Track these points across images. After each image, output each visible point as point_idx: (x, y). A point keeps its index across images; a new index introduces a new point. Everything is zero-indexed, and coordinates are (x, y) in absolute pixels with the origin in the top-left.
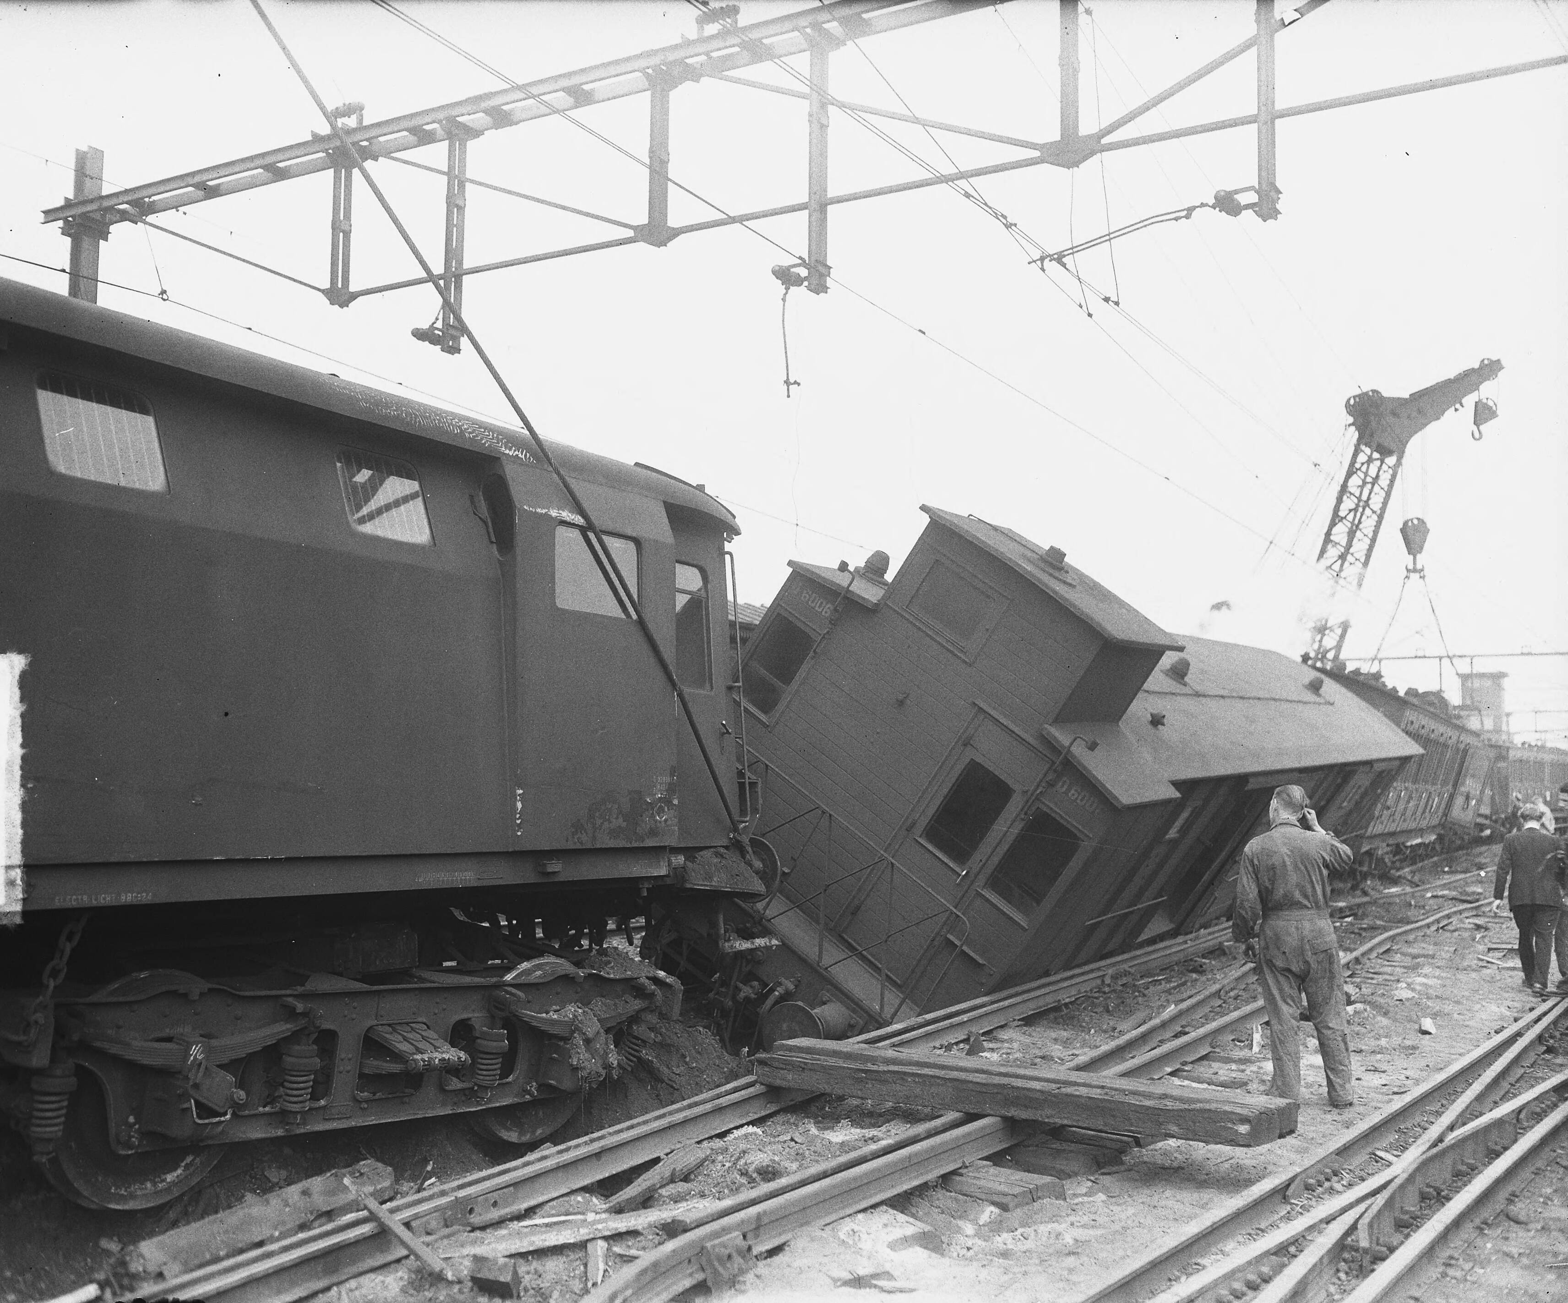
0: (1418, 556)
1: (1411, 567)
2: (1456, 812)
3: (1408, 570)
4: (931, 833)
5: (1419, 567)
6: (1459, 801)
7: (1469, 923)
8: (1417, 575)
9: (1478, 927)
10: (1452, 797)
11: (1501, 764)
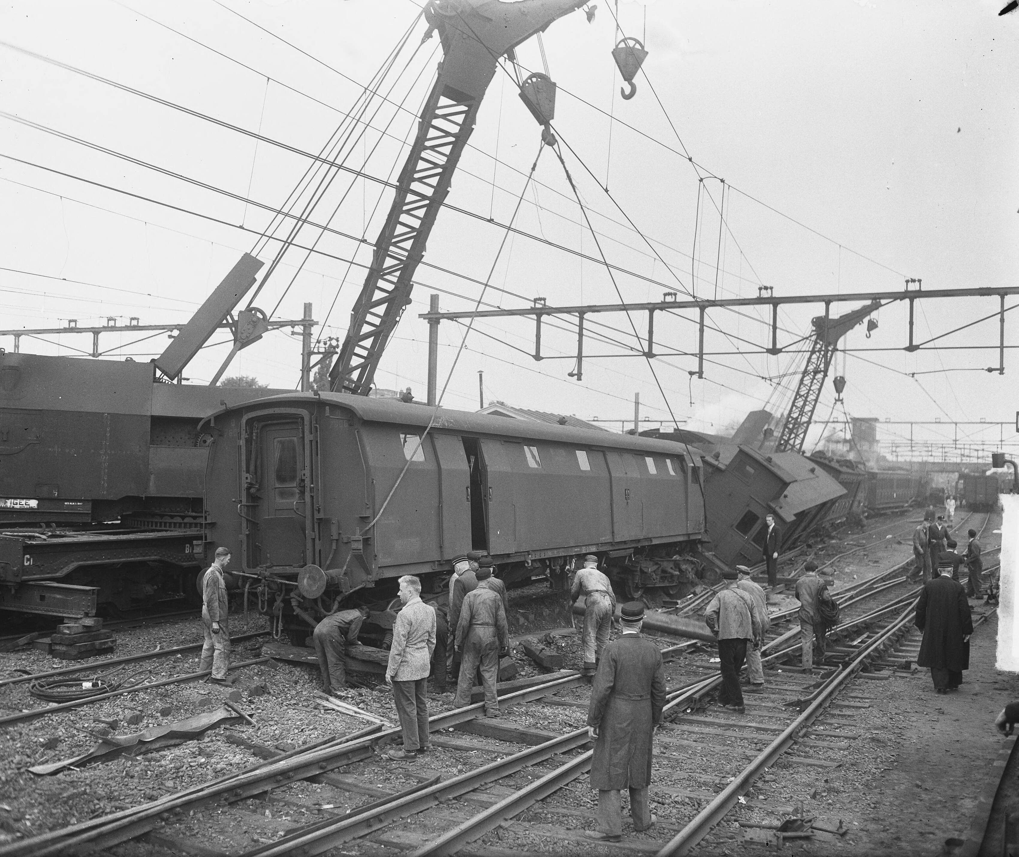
0: (841, 394)
1: (837, 398)
2: (855, 508)
3: (836, 400)
4: (738, 527)
5: (841, 398)
6: (856, 503)
7: (862, 553)
8: (840, 403)
9: (865, 555)
10: (853, 501)
11: (874, 481)
